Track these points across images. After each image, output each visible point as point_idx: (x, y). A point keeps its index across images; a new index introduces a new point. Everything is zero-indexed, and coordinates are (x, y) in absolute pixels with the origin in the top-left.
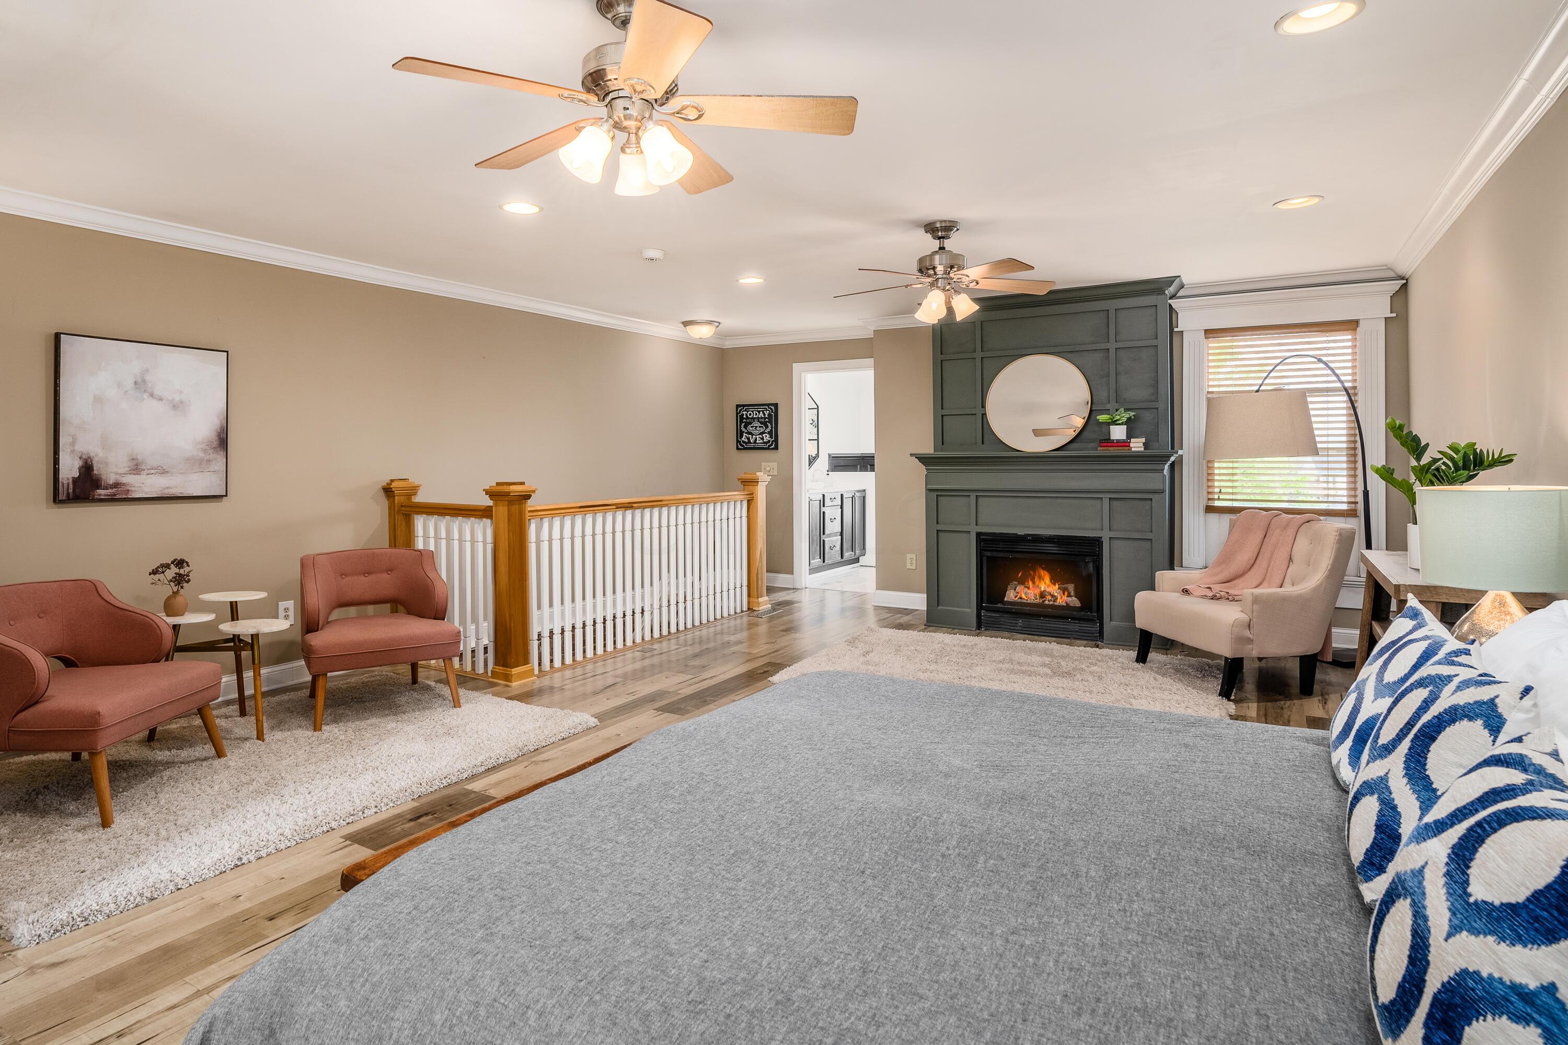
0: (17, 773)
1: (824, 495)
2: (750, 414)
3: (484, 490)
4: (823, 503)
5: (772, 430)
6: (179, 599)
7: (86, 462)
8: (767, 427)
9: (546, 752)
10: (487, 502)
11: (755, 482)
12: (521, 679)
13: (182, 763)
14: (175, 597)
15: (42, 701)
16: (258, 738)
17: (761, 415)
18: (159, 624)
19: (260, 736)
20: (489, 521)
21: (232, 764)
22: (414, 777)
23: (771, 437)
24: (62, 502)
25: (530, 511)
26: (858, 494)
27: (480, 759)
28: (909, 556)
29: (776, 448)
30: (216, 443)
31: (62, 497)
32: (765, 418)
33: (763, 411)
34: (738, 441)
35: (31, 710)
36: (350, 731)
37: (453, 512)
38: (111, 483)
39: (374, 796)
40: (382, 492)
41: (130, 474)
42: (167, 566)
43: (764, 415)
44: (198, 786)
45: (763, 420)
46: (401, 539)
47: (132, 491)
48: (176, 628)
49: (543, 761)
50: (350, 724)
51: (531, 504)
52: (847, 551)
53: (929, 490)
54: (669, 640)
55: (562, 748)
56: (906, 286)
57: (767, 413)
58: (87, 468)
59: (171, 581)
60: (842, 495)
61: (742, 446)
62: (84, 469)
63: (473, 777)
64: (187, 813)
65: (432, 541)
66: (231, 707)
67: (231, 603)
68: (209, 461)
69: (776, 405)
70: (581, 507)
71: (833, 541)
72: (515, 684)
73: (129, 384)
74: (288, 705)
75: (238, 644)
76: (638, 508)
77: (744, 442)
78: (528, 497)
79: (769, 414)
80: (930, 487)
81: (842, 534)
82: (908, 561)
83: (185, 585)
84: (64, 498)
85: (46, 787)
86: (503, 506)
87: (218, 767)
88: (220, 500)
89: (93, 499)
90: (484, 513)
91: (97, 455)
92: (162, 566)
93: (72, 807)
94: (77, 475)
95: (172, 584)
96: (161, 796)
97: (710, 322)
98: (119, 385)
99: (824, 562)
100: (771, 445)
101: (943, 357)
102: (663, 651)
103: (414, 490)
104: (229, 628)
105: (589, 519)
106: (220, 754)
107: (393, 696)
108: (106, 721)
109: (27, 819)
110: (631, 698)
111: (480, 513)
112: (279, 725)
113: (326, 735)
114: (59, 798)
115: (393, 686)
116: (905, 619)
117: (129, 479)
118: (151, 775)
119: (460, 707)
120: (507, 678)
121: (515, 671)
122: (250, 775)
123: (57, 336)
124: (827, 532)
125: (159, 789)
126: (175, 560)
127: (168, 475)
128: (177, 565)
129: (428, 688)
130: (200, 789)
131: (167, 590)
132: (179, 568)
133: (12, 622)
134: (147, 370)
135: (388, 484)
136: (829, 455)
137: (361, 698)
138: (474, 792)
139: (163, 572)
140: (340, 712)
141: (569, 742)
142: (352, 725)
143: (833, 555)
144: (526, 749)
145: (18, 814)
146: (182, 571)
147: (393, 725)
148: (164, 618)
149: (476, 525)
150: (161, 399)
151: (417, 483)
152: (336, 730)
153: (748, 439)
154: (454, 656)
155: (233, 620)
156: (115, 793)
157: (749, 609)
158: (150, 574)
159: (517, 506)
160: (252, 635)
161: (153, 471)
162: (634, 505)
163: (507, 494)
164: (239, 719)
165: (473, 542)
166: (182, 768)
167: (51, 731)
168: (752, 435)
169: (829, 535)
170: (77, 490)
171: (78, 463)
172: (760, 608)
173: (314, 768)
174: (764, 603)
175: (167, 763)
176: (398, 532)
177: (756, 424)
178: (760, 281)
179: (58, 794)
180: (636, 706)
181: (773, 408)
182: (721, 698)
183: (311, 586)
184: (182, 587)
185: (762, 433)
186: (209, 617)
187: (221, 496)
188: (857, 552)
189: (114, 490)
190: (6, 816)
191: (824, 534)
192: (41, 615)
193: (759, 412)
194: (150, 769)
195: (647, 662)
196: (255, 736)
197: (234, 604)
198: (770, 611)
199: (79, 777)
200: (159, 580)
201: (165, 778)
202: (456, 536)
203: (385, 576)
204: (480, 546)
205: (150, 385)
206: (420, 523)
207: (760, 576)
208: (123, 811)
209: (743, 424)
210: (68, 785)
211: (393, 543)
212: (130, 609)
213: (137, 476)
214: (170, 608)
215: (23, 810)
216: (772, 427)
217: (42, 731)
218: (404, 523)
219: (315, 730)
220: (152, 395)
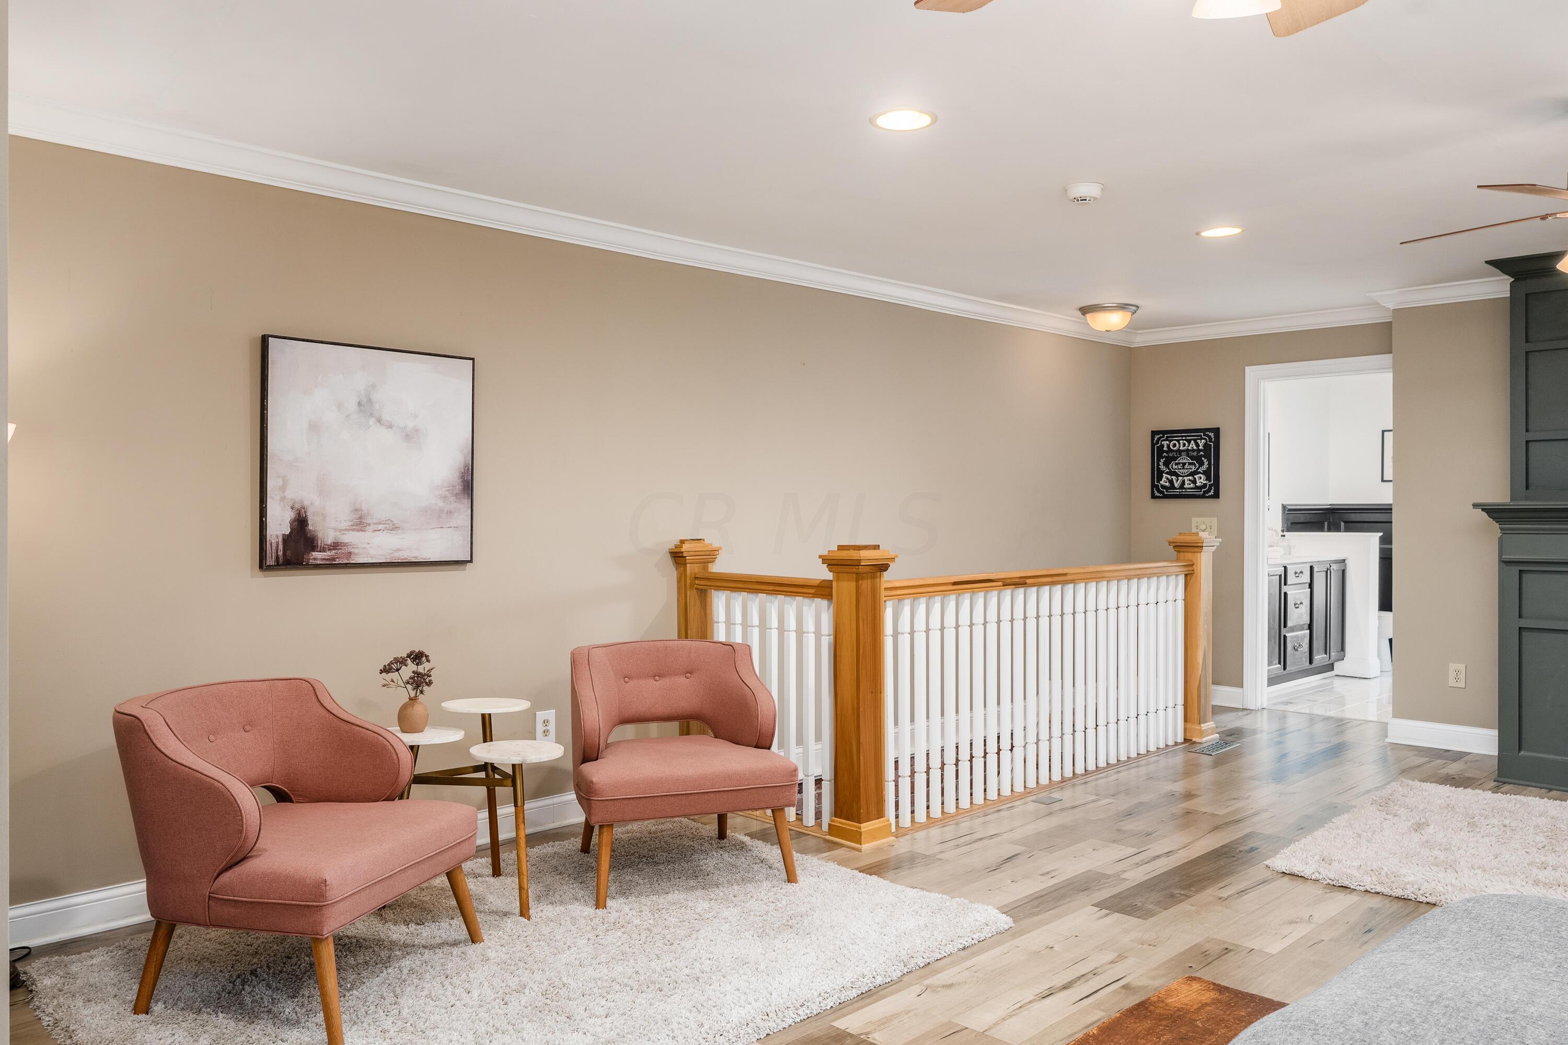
0: (218, 947)
1: (1285, 568)
2: (1174, 445)
3: (820, 557)
4: (1284, 579)
5: (1209, 468)
6: (418, 709)
7: (299, 514)
8: (1201, 464)
9: (943, 969)
10: (824, 574)
11: (1197, 547)
12: (875, 838)
13: (425, 947)
14: (413, 705)
15: (251, 857)
16: (522, 914)
17: (1193, 445)
18: (395, 746)
19: (524, 912)
20: (824, 603)
21: (491, 954)
22: (756, 1001)
23: (1208, 479)
24: (270, 568)
25: (886, 589)
26: (1334, 567)
27: (849, 976)
28: (1453, 667)
29: (1216, 495)
30: (459, 488)
31: (270, 561)
32: (1199, 450)
33: (1195, 441)
34: (1153, 486)
35: (238, 870)
36: (647, 914)
37: (772, 588)
38: (329, 542)
39: (703, 1030)
40: (669, 555)
41: (353, 530)
42: (402, 662)
43: (1197, 445)
44: (450, 988)
45: (1195, 454)
46: (693, 627)
47: (356, 554)
48: (414, 749)
49: (944, 986)
50: (643, 899)
51: (888, 578)
52: (1318, 654)
53: (1505, 563)
54: (1074, 785)
55: (969, 963)
56: (1544, 218)
57: (1201, 443)
58: (300, 522)
59: (408, 683)
60: (1312, 568)
61: (1159, 492)
62: (296, 523)
63: (842, 1008)
64: (440, 1036)
65: (738, 630)
66: (479, 860)
67: (483, 716)
68: (450, 512)
69: (1217, 431)
70: (955, 584)
71: (1297, 637)
72: (866, 847)
73: (352, 406)
74: (554, 862)
75: (491, 773)
76: (1033, 585)
77: (1163, 487)
78: (884, 567)
79: (1205, 445)
80: (1506, 557)
81: (1310, 627)
82: (1452, 675)
83: (426, 688)
84: (272, 563)
85: (253, 973)
86: (849, 581)
87: (474, 958)
88: (462, 567)
89: (307, 564)
90: (822, 590)
91: (312, 504)
92: (396, 660)
93: (288, 1008)
94: (288, 531)
95: (409, 687)
96: (402, 1001)
97: (1123, 307)
98: (340, 406)
99: (1285, 669)
100: (1209, 491)
101: (1531, 347)
102: (1077, 803)
103: (711, 555)
104: (482, 753)
105: (966, 599)
106: (474, 937)
107: (696, 856)
108: (334, 893)
109: (232, 1024)
110: (1049, 883)
111: (812, 591)
112: (546, 895)
113: (613, 916)
114: (270, 992)
115: (692, 839)
116: (1454, 768)
117: (350, 538)
118: (386, 963)
119: (795, 881)
120: (857, 837)
121: (866, 827)
122: (519, 976)
123: (265, 340)
124: (1289, 624)
125: (398, 990)
126: (412, 653)
127: (399, 531)
128: (414, 660)
129: (742, 847)
130: (453, 994)
131: (403, 695)
132: (417, 665)
133: (212, 738)
134: (373, 386)
135: (676, 547)
136: (1284, 507)
137: (652, 857)
138: (851, 1035)
139: (398, 670)
140: (628, 878)
141: (974, 955)
142: (648, 902)
143: (1298, 658)
144: (913, 962)
145: (221, 1015)
146: (421, 669)
147: (703, 905)
148: (400, 735)
149: (805, 609)
150: (390, 427)
151: (715, 545)
152: (627, 909)
153: (1171, 482)
154: (789, 806)
155: (485, 741)
156: (345, 988)
157: (1186, 740)
158: (381, 672)
159: (869, 581)
160: (514, 766)
161: (380, 527)
162: (1028, 581)
163: (856, 563)
164: (492, 879)
165: (800, 632)
166: (426, 956)
167: (262, 903)
168: (1178, 476)
169: (1293, 629)
170: (288, 552)
171: (289, 515)
172: (1204, 739)
173: (606, 971)
174: (1209, 732)
175: (405, 945)
176: (691, 615)
177: (1184, 459)
178: (1237, 231)
179: (269, 986)
180: (1063, 897)
181: (1212, 435)
182: (1197, 892)
183: (586, 695)
184: (422, 692)
185: (1193, 474)
186: (454, 736)
187: (468, 562)
188: (1333, 654)
189: (333, 552)
190: (205, 1017)
191: (1285, 626)
192: (248, 728)
193: (1189, 442)
194: (384, 954)
195: (1054, 821)
196: (517, 911)
197: (487, 717)
198: (1216, 746)
199: (294, 960)
200: (393, 681)
201: (405, 971)
202: (774, 623)
203: (682, 681)
204: (810, 640)
205: (377, 406)
206: (720, 601)
207: (1203, 690)
208: (355, 1023)
209: (1162, 461)
210: (281, 972)
211: (684, 632)
212: (358, 723)
213: (361, 533)
214: (406, 722)
215: (225, 1009)
216: (1209, 464)
217: (251, 902)
218: (698, 601)
219: (597, 906)
220: (379, 421)
